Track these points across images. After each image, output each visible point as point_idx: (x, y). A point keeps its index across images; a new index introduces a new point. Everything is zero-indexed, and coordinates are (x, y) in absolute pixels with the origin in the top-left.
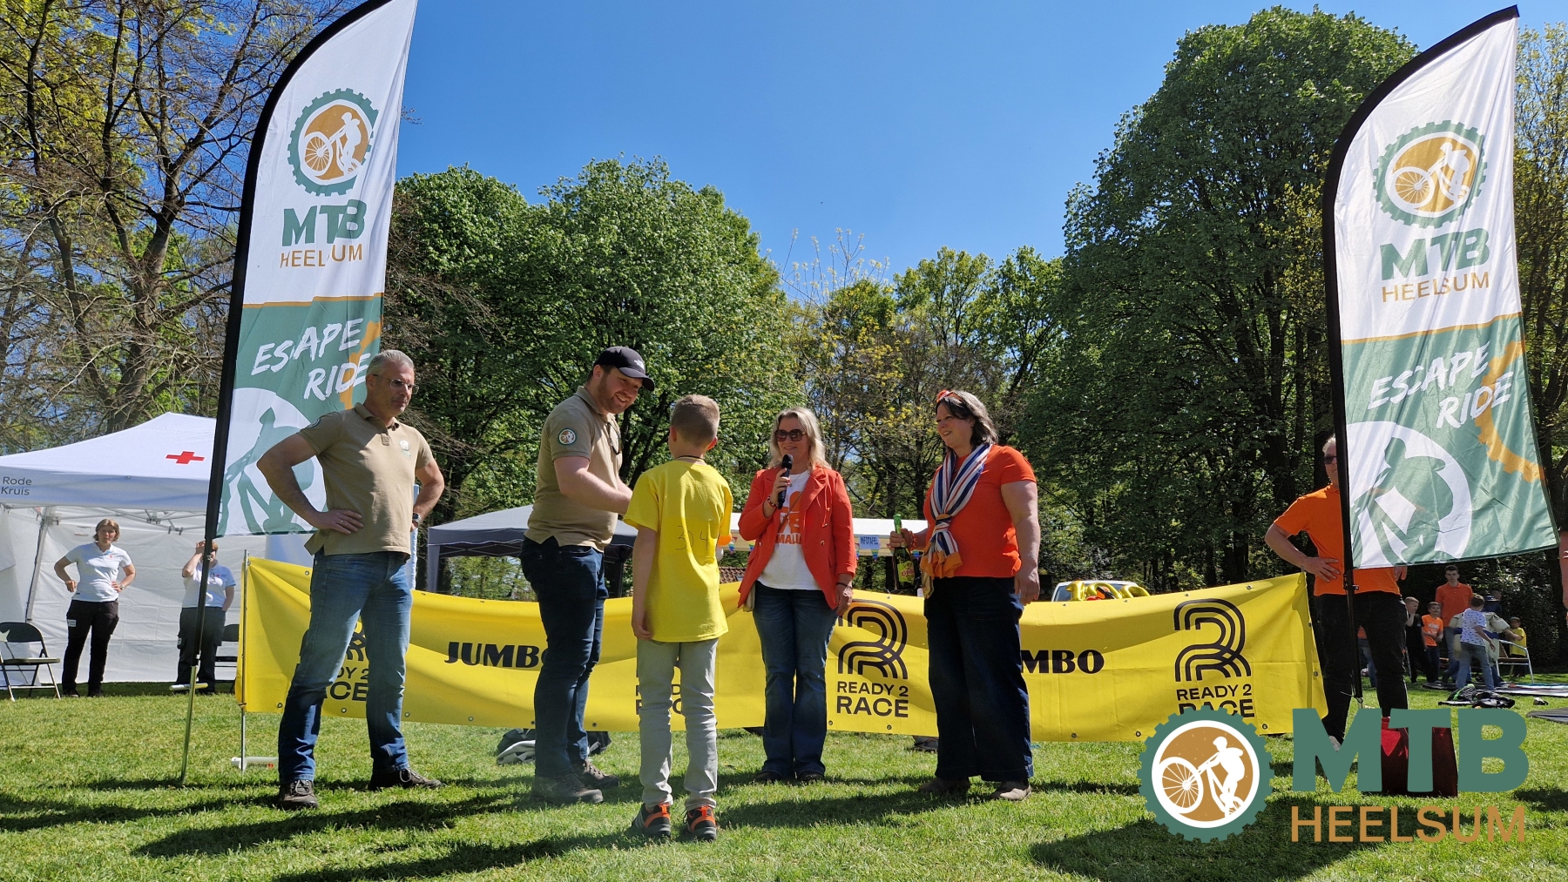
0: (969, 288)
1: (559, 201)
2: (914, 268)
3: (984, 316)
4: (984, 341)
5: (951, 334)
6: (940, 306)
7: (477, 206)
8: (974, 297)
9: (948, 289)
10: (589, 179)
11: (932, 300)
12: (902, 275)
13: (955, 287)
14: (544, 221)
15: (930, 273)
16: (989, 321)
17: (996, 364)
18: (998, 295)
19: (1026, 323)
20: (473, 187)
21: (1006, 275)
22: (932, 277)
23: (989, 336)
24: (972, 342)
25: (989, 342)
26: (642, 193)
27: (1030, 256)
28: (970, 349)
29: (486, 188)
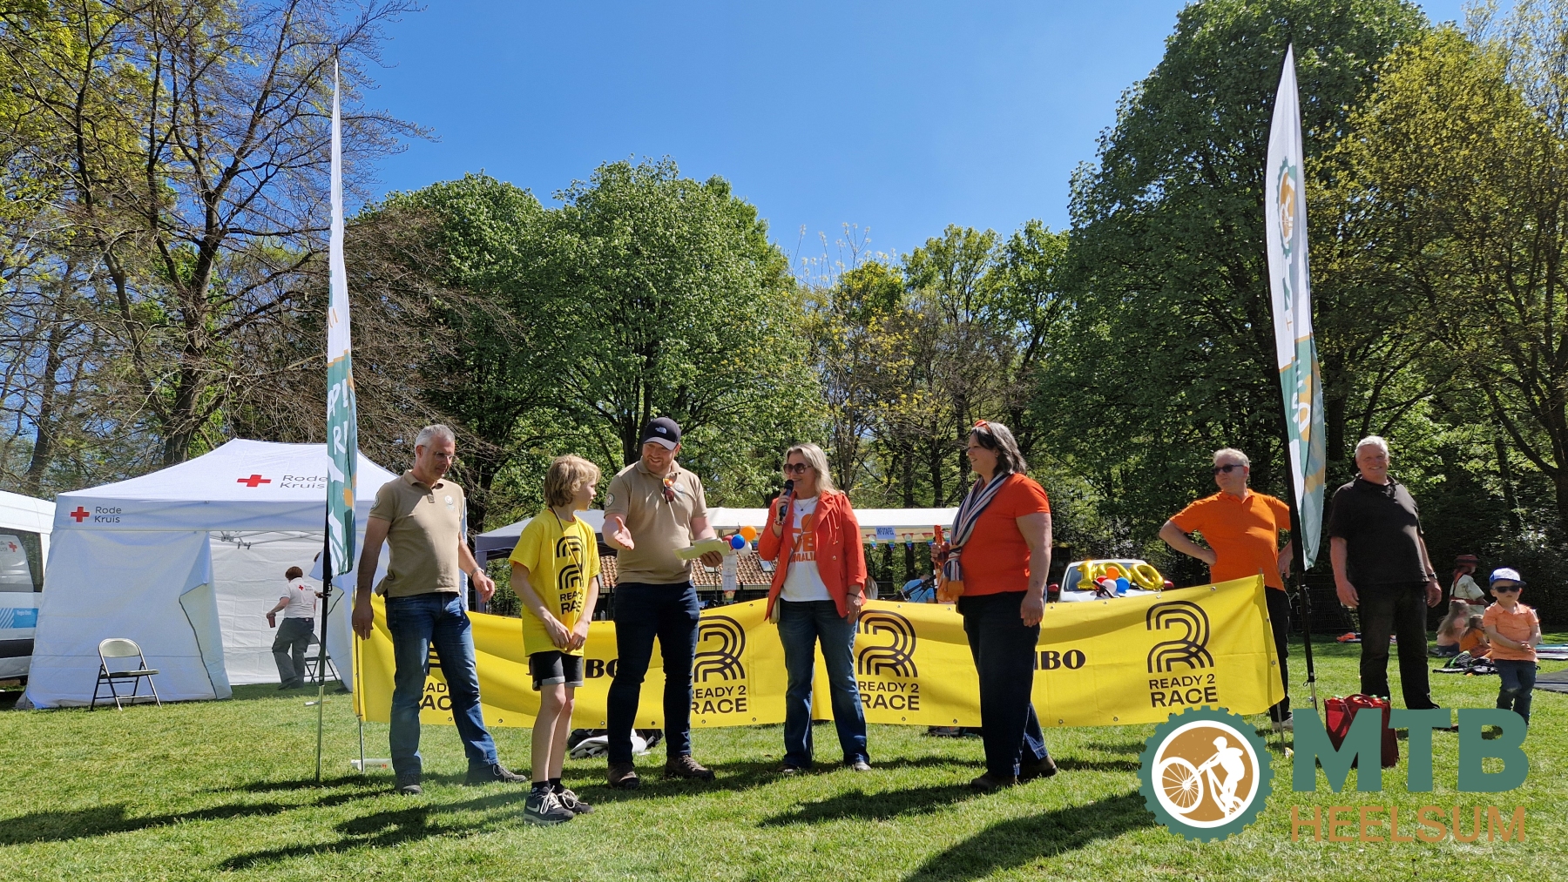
0: (978, 264)
1: (572, 204)
2: (922, 248)
3: (994, 291)
4: (994, 317)
5: (962, 312)
6: (949, 284)
7: (495, 212)
8: (984, 272)
9: (957, 267)
10: (601, 180)
11: (941, 277)
12: (910, 255)
13: (963, 264)
14: (560, 226)
15: (938, 251)
16: (999, 296)
17: (1008, 340)
18: (1007, 270)
19: (1037, 297)
20: (490, 193)
21: (1015, 249)
22: (940, 254)
23: (999, 311)
24: (983, 318)
25: (1000, 317)
26: (653, 194)
27: (1038, 229)
28: (981, 324)
29: (502, 193)
